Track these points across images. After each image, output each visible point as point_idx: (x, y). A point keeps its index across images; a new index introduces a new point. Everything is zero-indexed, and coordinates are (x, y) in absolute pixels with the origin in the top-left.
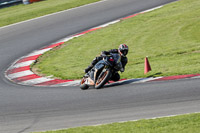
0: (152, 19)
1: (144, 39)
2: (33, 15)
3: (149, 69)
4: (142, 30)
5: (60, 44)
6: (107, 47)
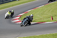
0: (53, 5)
1: (51, 11)
2: (20, 4)
3: (52, 19)
4: (51, 8)
5: (27, 12)
6: (41, 13)
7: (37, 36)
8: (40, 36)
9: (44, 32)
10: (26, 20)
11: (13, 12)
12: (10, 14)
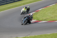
6: (52, 11)
7: (48, 35)
8: (51, 35)
9: (55, 31)
10: (26, 19)
11: (29, 8)
12: (26, 10)
